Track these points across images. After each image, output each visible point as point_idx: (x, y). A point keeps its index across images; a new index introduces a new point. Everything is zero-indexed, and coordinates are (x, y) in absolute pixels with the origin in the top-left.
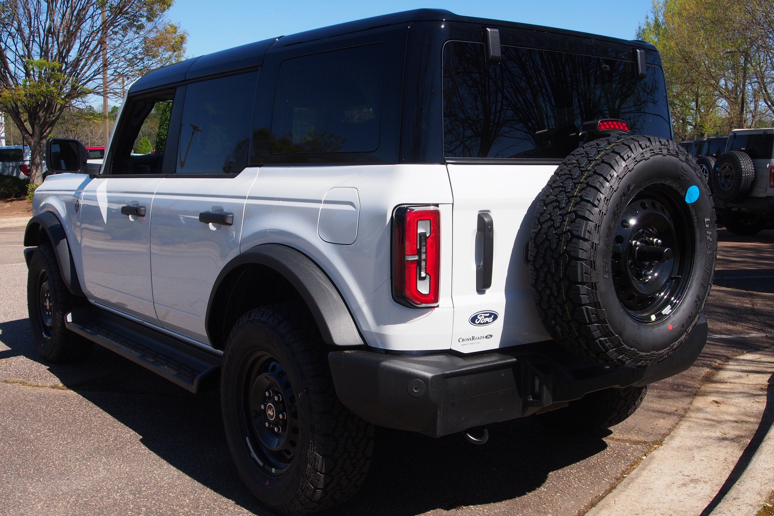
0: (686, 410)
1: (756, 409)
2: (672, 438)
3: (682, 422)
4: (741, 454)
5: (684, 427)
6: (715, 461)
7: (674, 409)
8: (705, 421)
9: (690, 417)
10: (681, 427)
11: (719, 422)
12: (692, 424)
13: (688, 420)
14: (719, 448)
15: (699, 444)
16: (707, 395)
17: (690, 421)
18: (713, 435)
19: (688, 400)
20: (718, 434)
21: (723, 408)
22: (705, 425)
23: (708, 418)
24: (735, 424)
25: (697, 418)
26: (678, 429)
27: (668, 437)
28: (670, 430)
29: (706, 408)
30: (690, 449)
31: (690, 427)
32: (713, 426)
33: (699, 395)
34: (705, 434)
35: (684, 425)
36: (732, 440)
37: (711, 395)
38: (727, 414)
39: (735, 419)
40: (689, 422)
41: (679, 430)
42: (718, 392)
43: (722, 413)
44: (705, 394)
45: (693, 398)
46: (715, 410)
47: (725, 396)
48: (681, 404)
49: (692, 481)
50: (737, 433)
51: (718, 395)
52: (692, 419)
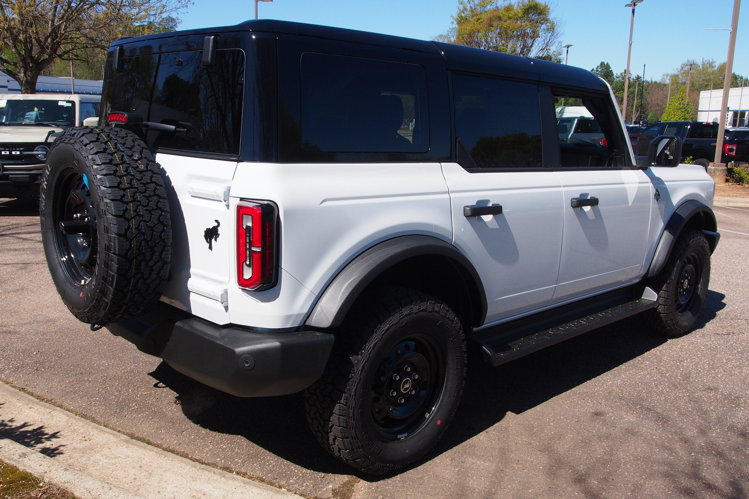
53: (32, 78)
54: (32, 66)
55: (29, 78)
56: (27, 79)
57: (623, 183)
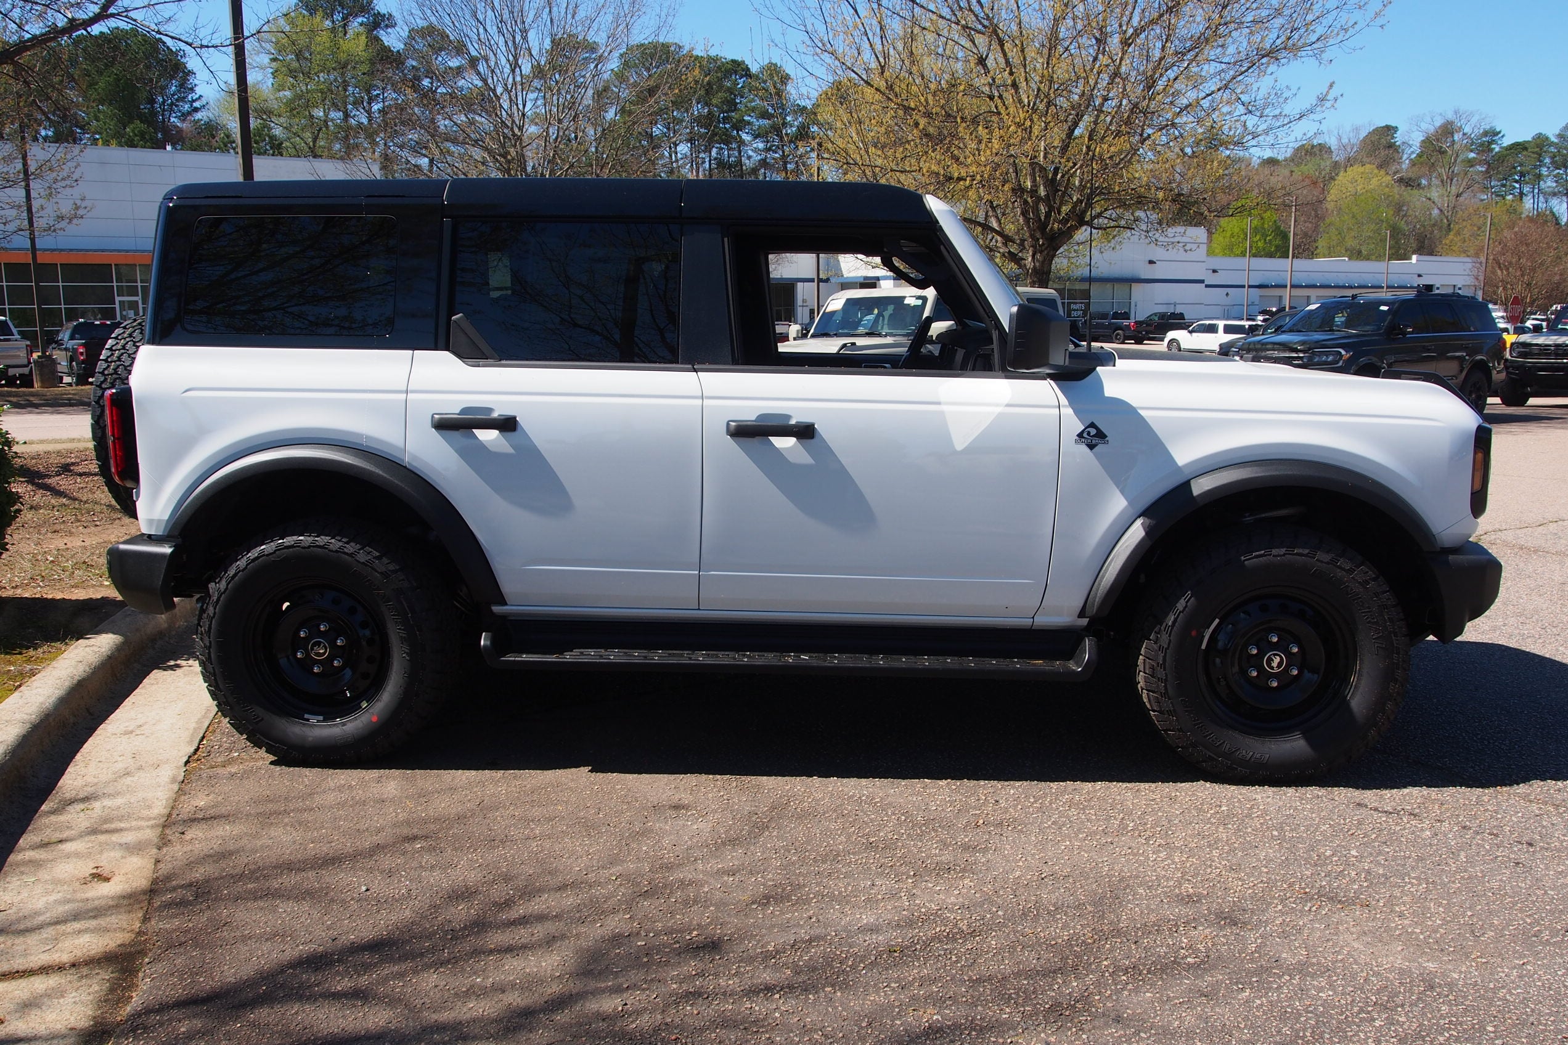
0: (164, 842)
1: (11, 886)
2: (173, 780)
3: (166, 811)
4: (61, 781)
5: (160, 804)
6: (103, 759)
7: (188, 836)
8: (122, 825)
9: (152, 827)
10: (164, 802)
11: (94, 831)
12: (145, 813)
13: (154, 819)
14: (96, 780)
15: (128, 780)
16: (124, 897)
17: (150, 819)
18: (107, 802)
19: (164, 868)
20: (97, 805)
21: (86, 868)
22: (121, 819)
23: (116, 835)
24: (64, 836)
25: (139, 828)
26: (169, 798)
27: (181, 778)
28: (181, 792)
29: (123, 857)
30: (140, 768)
31: (149, 807)
32: (106, 821)
33: (144, 892)
34: (119, 801)
35: (159, 808)
36: (72, 802)
37: (112, 898)
38: (77, 855)
39: (62, 846)
40: (152, 816)
41: (166, 797)
42: (97, 912)
43: (88, 855)
44: (129, 900)
45: (155, 881)
46: (105, 855)
47: (81, 904)
48: (178, 852)
49: (131, 732)
50: (62, 818)
51: (96, 903)
52: (147, 823)
53: (1043, 262)
54: (1043, 244)
55: (1037, 264)
56: (1034, 266)
57: (939, 403)
